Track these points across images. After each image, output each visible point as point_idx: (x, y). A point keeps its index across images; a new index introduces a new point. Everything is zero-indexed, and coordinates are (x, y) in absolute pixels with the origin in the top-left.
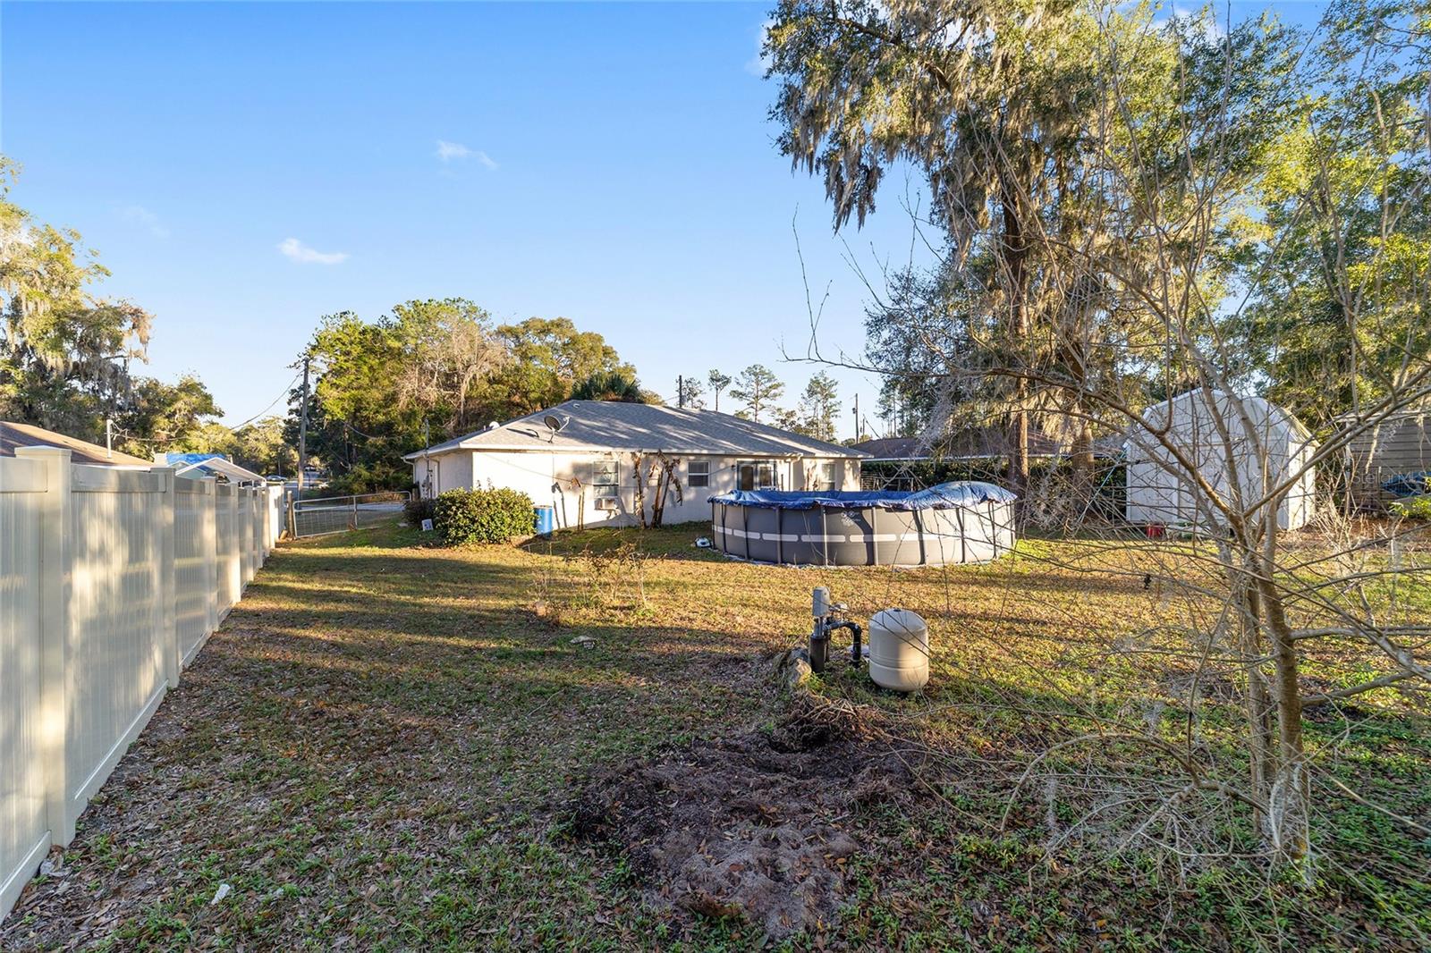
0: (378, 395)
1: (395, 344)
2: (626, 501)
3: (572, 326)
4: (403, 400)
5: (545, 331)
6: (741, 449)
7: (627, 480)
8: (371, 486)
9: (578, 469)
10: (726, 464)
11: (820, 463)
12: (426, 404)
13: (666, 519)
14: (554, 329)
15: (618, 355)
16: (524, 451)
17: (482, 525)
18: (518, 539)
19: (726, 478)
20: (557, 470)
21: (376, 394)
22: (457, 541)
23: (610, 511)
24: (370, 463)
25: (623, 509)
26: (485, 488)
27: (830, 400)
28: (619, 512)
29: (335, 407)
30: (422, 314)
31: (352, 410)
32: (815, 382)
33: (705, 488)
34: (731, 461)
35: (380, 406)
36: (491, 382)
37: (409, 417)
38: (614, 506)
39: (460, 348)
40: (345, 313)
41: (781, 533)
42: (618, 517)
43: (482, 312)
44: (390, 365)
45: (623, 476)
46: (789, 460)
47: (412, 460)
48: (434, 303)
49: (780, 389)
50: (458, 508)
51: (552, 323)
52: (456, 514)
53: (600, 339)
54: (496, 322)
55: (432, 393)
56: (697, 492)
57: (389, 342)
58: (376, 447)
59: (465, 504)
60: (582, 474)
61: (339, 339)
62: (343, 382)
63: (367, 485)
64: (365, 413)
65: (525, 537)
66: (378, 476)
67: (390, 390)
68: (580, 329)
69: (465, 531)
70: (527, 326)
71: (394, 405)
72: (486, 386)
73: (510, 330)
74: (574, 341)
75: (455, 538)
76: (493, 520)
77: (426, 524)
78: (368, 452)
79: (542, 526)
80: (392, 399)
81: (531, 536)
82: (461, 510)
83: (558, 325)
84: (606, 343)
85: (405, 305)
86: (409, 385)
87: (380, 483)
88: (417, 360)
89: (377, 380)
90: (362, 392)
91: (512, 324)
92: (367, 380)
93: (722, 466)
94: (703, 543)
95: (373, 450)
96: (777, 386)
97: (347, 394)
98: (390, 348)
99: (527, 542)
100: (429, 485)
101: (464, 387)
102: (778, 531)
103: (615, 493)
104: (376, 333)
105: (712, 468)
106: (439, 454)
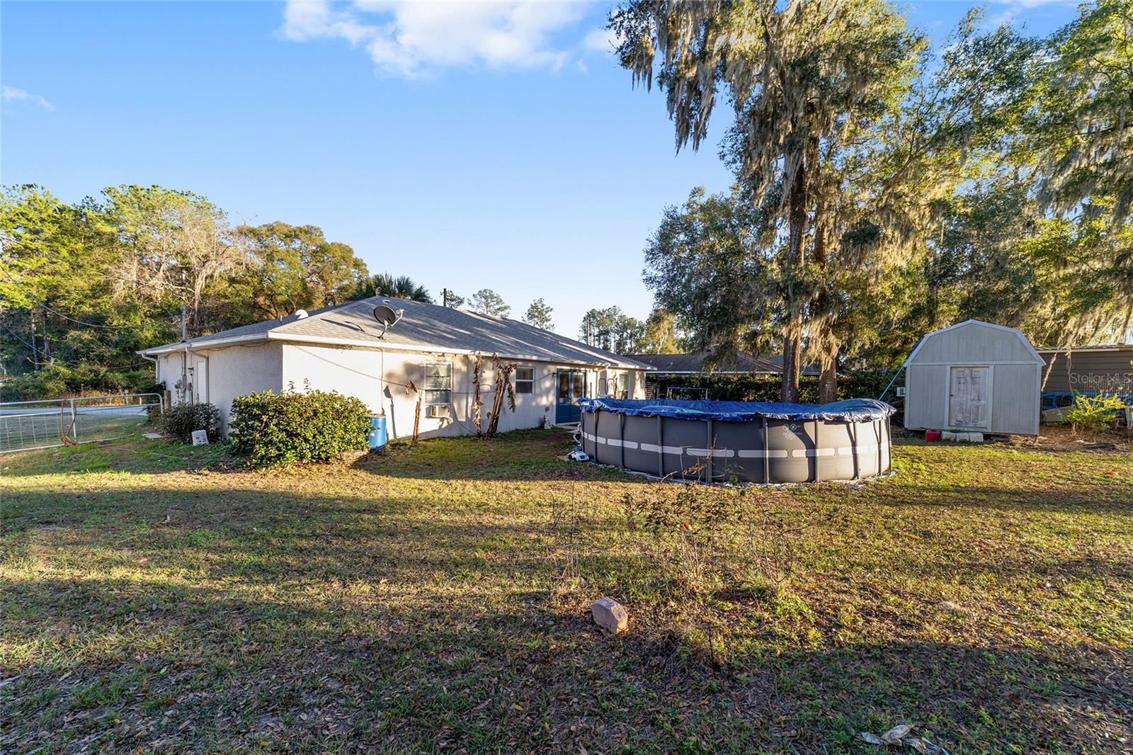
0: (81, 283)
1: (107, 229)
2: (459, 405)
3: (321, 234)
4: (120, 291)
5: (291, 235)
6: (561, 357)
7: (460, 383)
8: (74, 386)
9: (410, 369)
10: (549, 371)
11: (619, 372)
12: (149, 298)
13: (502, 428)
14: (302, 236)
15: (368, 268)
16: (350, 347)
17: (306, 440)
18: (352, 455)
19: (548, 384)
20: (386, 371)
21: (80, 283)
22: (266, 461)
23: (442, 419)
24: (72, 357)
25: (455, 417)
26: (300, 389)
27: (546, 323)
28: (451, 421)
29: (16, 293)
30: (143, 201)
31: (44, 298)
32: (534, 307)
33: (530, 395)
34: (553, 368)
35: (86, 297)
36: (232, 281)
37: (127, 309)
38: (447, 414)
39: (195, 243)
40: (30, 186)
41: (662, 445)
42: (450, 426)
43: (217, 210)
44: (98, 253)
45: (455, 379)
46: (596, 369)
47: (155, 356)
48: (159, 191)
49: (507, 311)
50: (270, 419)
51: (301, 230)
52: (267, 425)
53: (350, 251)
54: (234, 223)
55: (158, 287)
56: (523, 398)
57: (98, 225)
58: (81, 341)
59: (281, 413)
60: (413, 378)
61: (22, 214)
62: (31, 264)
63: (68, 384)
64: (63, 303)
65: (359, 454)
66: (84, 375)
67: (102, 279)
68: (329, 239)
69: (279, 449)
70: (271, 229)
71: (105, 298)
72: (225, 284)
73: (252, 231)
74: (323, 249)
75: (262, 457)
76: (321, 433)
77: (199, 437)
78: (68, 348)
79: (375, 438)
80: (105, 289)
81: (366, 452)
82: (275, 421)
83: (306, 232)
84: (357, 255)
85: (120, 190)
86: (126, 278)
87: (86, 384)
88: (138, 249)
89: (80, 267)
90: (58, 278)
91: (255, 224)
92: (67, 266)
93: (545, 372)
94: (582, 457)
95: (76, 346)
96: (506, 308)
97: (36, 279)
98: (98, 234)
99: (361, 459)
100: (186, 386)
101: (200, 283)
102: (659, 441)
103: (446, 397)
104: (78, 214)
105: (536, 375)
106: (209, 349)
